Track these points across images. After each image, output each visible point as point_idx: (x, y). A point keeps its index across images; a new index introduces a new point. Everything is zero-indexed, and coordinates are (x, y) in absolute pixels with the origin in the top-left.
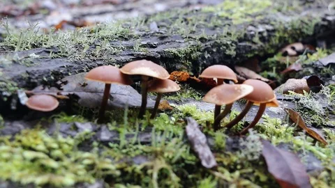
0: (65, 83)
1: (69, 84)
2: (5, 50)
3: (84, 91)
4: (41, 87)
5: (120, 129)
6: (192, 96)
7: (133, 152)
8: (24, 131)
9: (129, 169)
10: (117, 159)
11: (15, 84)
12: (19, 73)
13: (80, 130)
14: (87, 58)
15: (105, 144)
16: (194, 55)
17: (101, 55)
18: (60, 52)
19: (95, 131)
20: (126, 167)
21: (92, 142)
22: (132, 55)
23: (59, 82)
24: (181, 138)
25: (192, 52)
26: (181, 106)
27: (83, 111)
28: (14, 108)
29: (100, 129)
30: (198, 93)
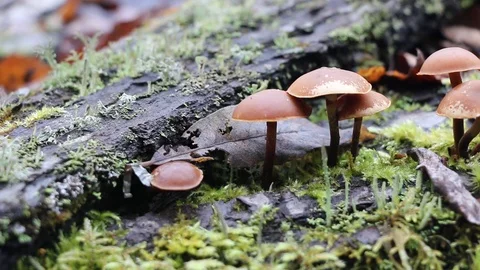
0: (197, 134)
1: (203, 134)
2: (59, 96)
3: (230, 140)
4: (161, 151)
5: (315, 193)
6: (398, 106)
7: (350, 226)
8: (163, 231)
9: (356, 254)
10: (330, 243)
11: (123, 155)
12: (120, 135)
13: (252, 209)
14: (212, 81)
15: (300, 221)
16: (377, 31)
17: (232, 70)
18: (160, 80)
19: (277, 205)
20: (350, 253)
21: (279, 224)
22: (281, 57)
23: (186, 135)
24: (418, 185)
25: (373, 26)
26: (386, 129)
27: (231, 175)
28: (128, 195)
29: (282, 199)
30: (406, 98)
